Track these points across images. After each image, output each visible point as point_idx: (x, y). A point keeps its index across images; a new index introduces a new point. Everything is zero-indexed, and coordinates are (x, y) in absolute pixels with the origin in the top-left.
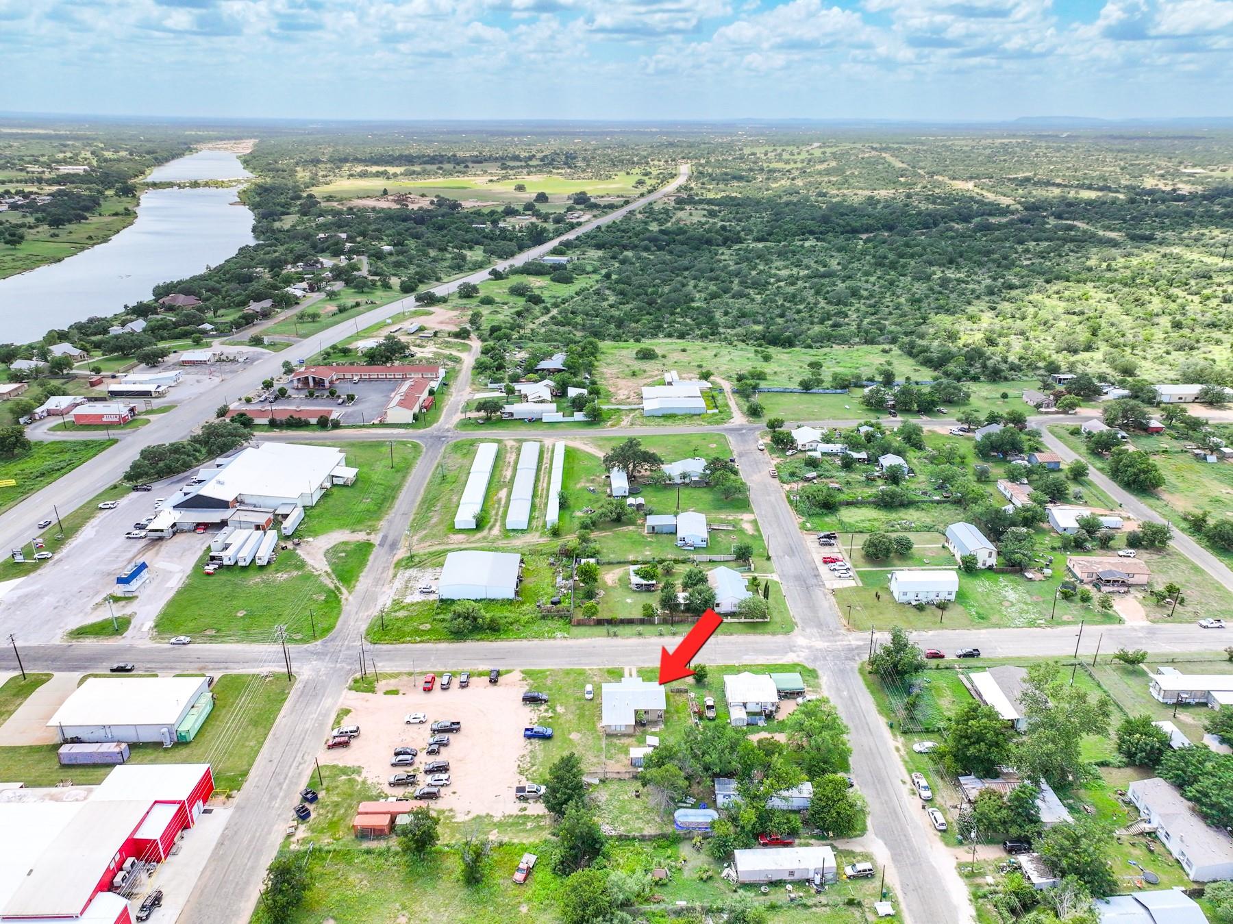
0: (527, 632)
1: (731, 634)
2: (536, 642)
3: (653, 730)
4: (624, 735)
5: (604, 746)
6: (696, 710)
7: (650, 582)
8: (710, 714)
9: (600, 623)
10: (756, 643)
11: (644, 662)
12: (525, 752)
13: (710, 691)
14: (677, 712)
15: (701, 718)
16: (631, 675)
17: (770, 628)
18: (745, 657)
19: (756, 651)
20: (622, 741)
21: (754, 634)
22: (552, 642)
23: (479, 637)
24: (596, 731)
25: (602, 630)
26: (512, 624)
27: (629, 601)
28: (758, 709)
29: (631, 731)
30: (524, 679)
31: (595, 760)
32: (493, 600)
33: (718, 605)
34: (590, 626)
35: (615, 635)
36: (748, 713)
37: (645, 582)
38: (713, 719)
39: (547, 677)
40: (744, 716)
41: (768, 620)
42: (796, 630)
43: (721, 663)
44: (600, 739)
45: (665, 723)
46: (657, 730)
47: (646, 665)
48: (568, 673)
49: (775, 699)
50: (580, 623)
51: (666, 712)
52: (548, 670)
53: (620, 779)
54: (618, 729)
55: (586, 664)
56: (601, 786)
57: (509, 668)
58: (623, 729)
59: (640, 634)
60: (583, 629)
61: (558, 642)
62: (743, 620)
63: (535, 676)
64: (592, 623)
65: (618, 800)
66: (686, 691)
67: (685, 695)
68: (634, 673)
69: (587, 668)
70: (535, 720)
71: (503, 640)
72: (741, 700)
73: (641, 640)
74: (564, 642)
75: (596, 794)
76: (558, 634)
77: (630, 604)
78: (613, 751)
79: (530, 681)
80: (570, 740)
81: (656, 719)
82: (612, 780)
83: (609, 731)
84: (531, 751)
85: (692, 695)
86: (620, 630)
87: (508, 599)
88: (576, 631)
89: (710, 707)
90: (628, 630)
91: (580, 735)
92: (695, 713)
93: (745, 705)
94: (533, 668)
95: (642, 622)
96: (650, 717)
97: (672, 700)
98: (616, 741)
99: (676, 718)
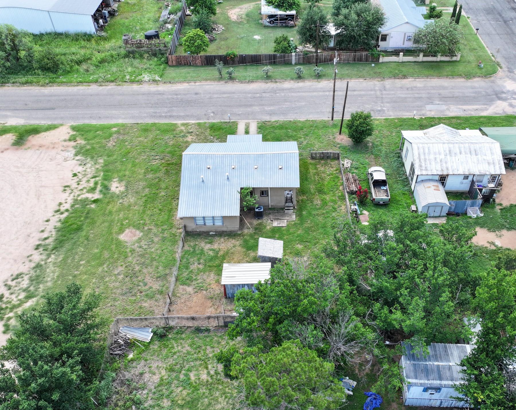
0: (101, 73)
1: (405, 77)
2: (111, 87)
3: (275, 224)
4: (221, 234)
5: (178, 256)
6: (354, 188)
7: (288, 13)
8: (379, 195)
9: (209, 61)
10: (444, 88)
11: (271, 113)
12: (24, 269)
13: (377, 157)
14: (320, 191)
15: (362, 203)
16: (247, 132)
17: (461, 68)
18: (429, 107)
19: (444, 99)
20: (216, 246)
21: (439, 76)
22: (135, 87)
23: (24, 80)
24: (172, 226)
25: (212, 71)
26: (79, 63)
27: (257, 37)
28: (465, 187)
29: (235, 226)
30: (73, 139)
31: (156, 286)
32: (61, 34)
33: (384, 38)
34: (195, 65)
35: (231, 78)
36: (450, 194)
37: (280, 12)
38: (385, 205)
39: (111, 135)
40: (443, 199)
41: (458, 58)
42: (500, 73)
43: (392, 115)
44: (174, 242)
45: (300, 210)
46: (283, 223)
47: (274, 119)
48: (146, 129)
49: (499, 168)
50: (181, 63)
51: (301, 191)
52: (115, 126)
53: (198, 330)
54: (209, 223)
55: (179, 117)
56: (155, 346)
57: (56, 122)
58: (219, 223)
59: (268, 77)
60: (184, 71)
61: (146, 88)
62: (421, 58)
63: (91, 135)
64: (198, 62)
65: (187, 383)
66: (337, 157)
67: (334, 163)
68: (253, 128)
69: (179, 122)
70: (67, 206)
71: (62, 83)
72: (437, 170)
73: (270, 85)
74: (153, 88)
75: (139, 367)
76: (146, 77)
77: (259, 42)
78: (194, 267)
79: (81, 142)
80: (119, 244)
81: (282, 203)
82: (181, 330)
83: (191, 226)
84: (38, 266)
85: (347, 163)
86: (239, 71)
87: (85, 34)
88: (172, 72)
89: (379, 184)
90: (252, 71)
91: (139, 234)
92: (351, 193)
93: (443, 179)
94: (94, 122)
95: (272, 60)
96: (271, 201)
97: (312, 171)
98: (205, 246)
99: (318, 202)
